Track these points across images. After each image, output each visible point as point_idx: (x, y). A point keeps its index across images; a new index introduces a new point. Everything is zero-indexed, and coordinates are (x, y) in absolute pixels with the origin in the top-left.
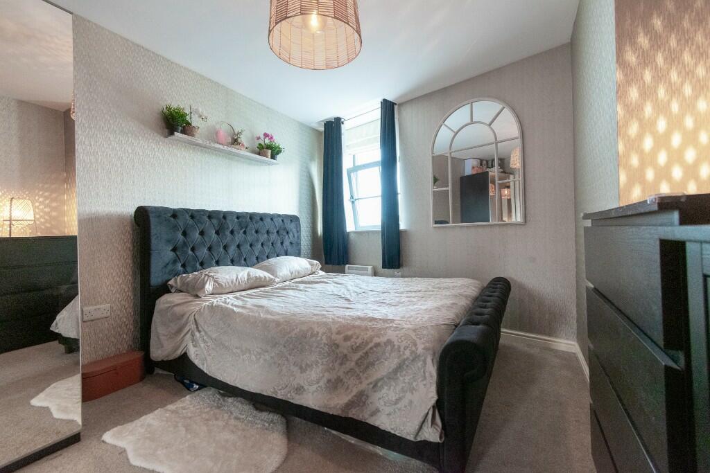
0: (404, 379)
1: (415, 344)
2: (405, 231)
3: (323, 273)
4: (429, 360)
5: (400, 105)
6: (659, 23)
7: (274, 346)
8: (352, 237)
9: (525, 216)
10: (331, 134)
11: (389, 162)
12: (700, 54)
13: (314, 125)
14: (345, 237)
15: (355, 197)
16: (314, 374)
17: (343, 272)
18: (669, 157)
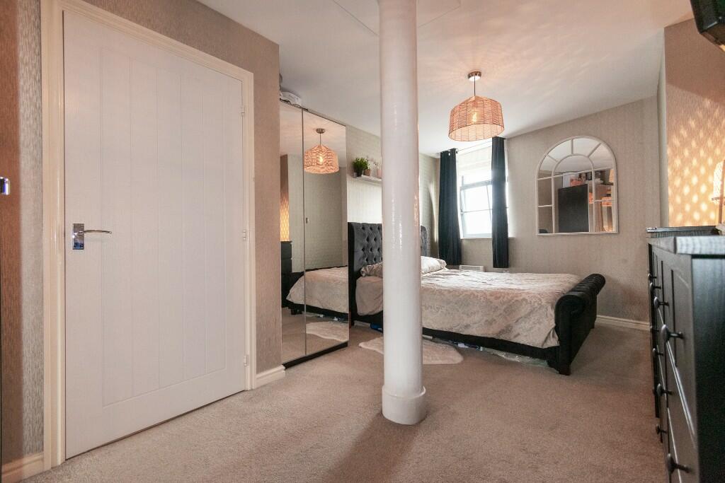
0: (534, 318)
1: (540, 300)
2: (513, 239)
3: (447, 269)
4: (549, 307)
5: (509, 139)
6: (693, 123)
7: (448, 303)
8: (464, 243)
9: (619, 226)
10: (447, 163)
11: (499, 182)
12: (717, 142)
13: (434, 155)
14: (458, 242)
15: (464, 211)
16: (477, 318)
17: (458, 269)
18: (699, 198)
